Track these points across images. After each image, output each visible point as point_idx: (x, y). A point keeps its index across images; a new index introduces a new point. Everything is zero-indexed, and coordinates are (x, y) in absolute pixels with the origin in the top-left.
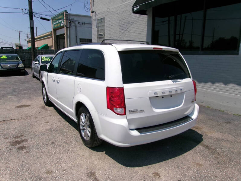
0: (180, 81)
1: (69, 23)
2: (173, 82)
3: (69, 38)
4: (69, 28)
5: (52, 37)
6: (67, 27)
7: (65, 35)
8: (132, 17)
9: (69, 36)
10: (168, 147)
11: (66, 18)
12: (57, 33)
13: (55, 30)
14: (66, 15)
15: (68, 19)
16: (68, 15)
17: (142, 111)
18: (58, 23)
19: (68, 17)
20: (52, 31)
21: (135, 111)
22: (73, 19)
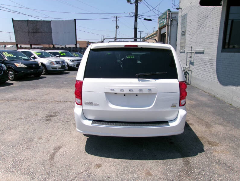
0: (151, 81)
1: (171, 21)
2: (139, 81)
3: (169, 36)
4: (171, 26)
5: (157, 36)
6: (168, 26)
7: (166, 34)
8: (209, 9)
9: (169, 34)
10: (144, 150)
11: (168, 17)
12: (162, 31)
13: (160, 29)
14: (169, 14)
15: (170, 17)
16: (171, 14)
17: (97, 105)
18: (162, 22)
19: (170, 16)
20: (157, 30)
21: (90, 104)
22: (176, 17)
